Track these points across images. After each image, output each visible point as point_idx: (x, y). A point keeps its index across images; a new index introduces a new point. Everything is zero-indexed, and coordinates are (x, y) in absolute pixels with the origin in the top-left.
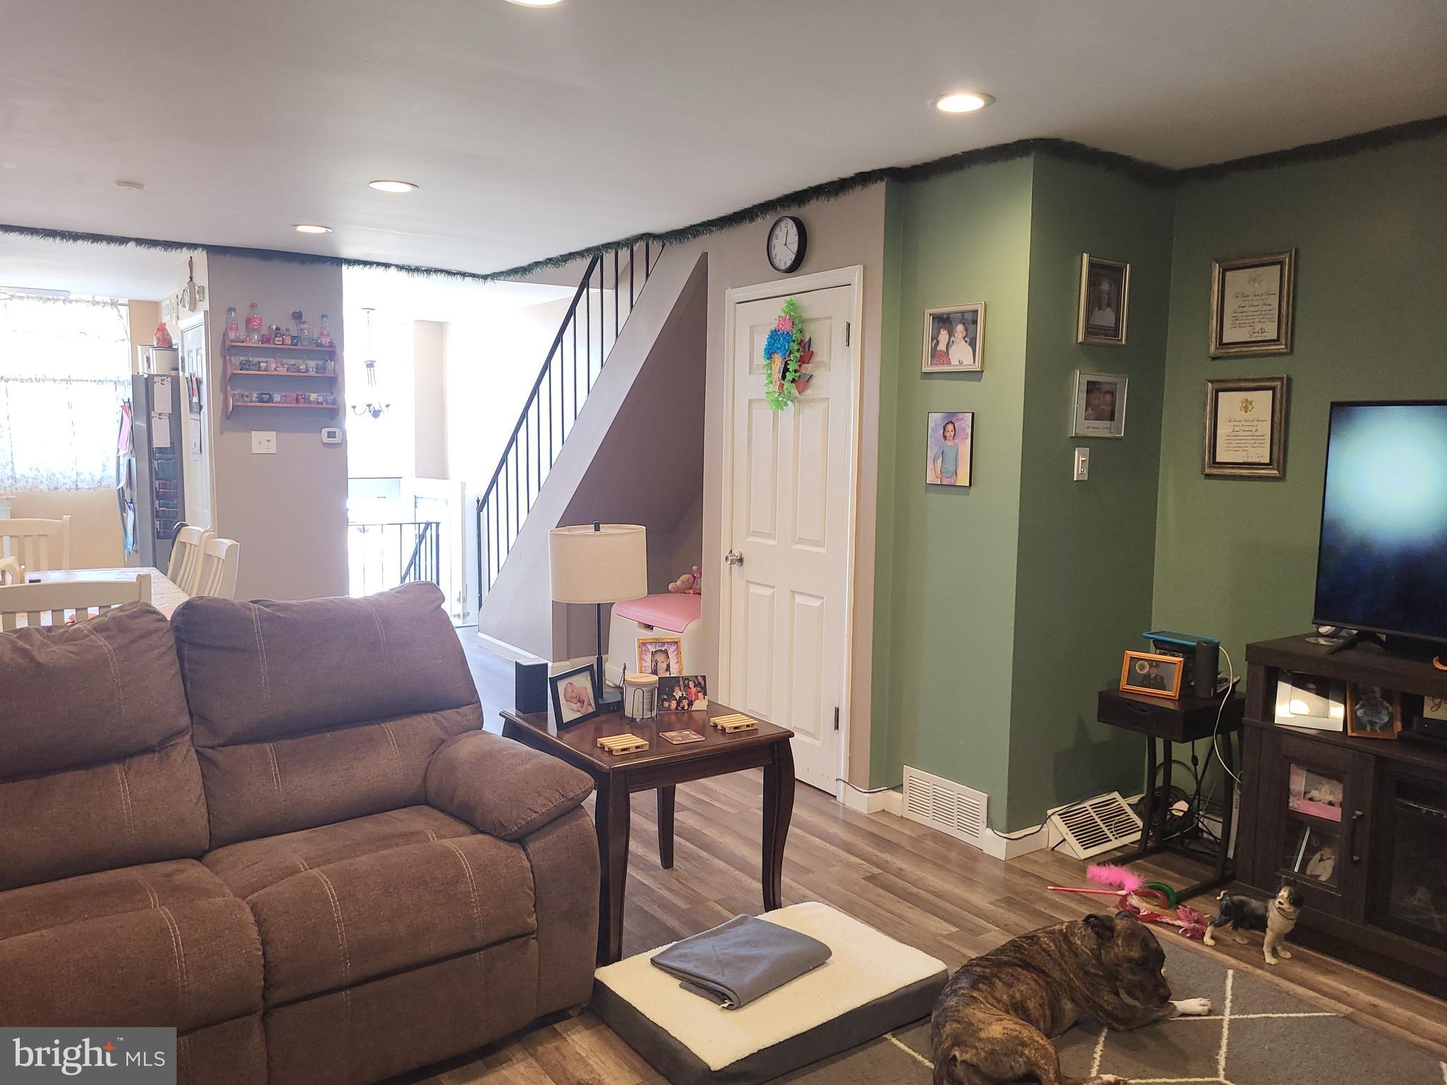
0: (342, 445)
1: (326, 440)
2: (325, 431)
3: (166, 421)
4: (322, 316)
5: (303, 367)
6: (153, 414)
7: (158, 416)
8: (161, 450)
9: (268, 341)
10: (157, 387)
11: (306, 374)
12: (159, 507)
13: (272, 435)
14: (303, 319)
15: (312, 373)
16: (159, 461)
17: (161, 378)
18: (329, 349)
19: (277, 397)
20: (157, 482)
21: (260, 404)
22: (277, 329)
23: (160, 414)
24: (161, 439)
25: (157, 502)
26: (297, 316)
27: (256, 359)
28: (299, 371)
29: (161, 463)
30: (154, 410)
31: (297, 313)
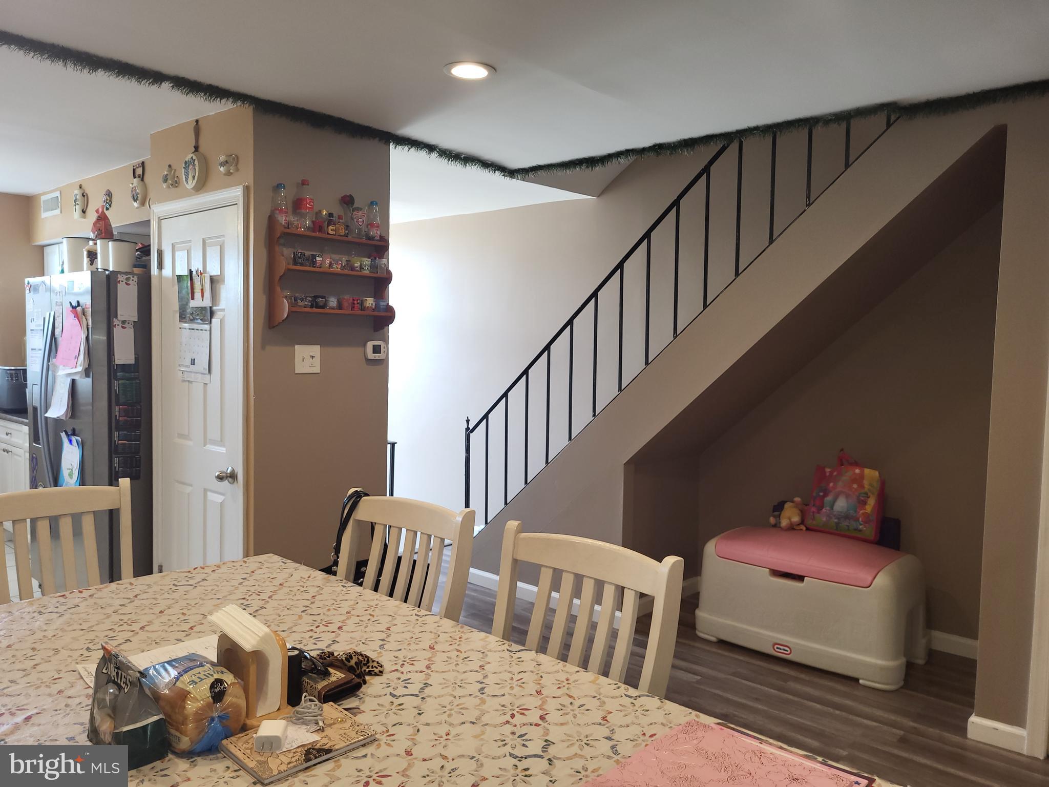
0: (383, 364)
1: (371, 355)
2: (370, 345)
3: (130, 333)
4: (372, 203)
5: (357, 265)
6: (115, 322)
7: (121, 325)
8: (124, 367)
9: (321, 229)
10: (121, 287)
11: (359, 273)
12: (118, 440)
13: (316, 350)
14: (356, 205)
15: (366, 272)
16: (120, 382)
17: (125, 277)
18: (379, 243)
19: (333, 302)
20: (117, 408)
21: (315, 310)
22: (331, 215)
23: (124, 322)
24: (125, 354)
25: (116, 434)
26: (347, 201)
27: (308, 253)
28: (353, 269)
29: (123, 384)
30: (116, 317)
31: (348, 196)
